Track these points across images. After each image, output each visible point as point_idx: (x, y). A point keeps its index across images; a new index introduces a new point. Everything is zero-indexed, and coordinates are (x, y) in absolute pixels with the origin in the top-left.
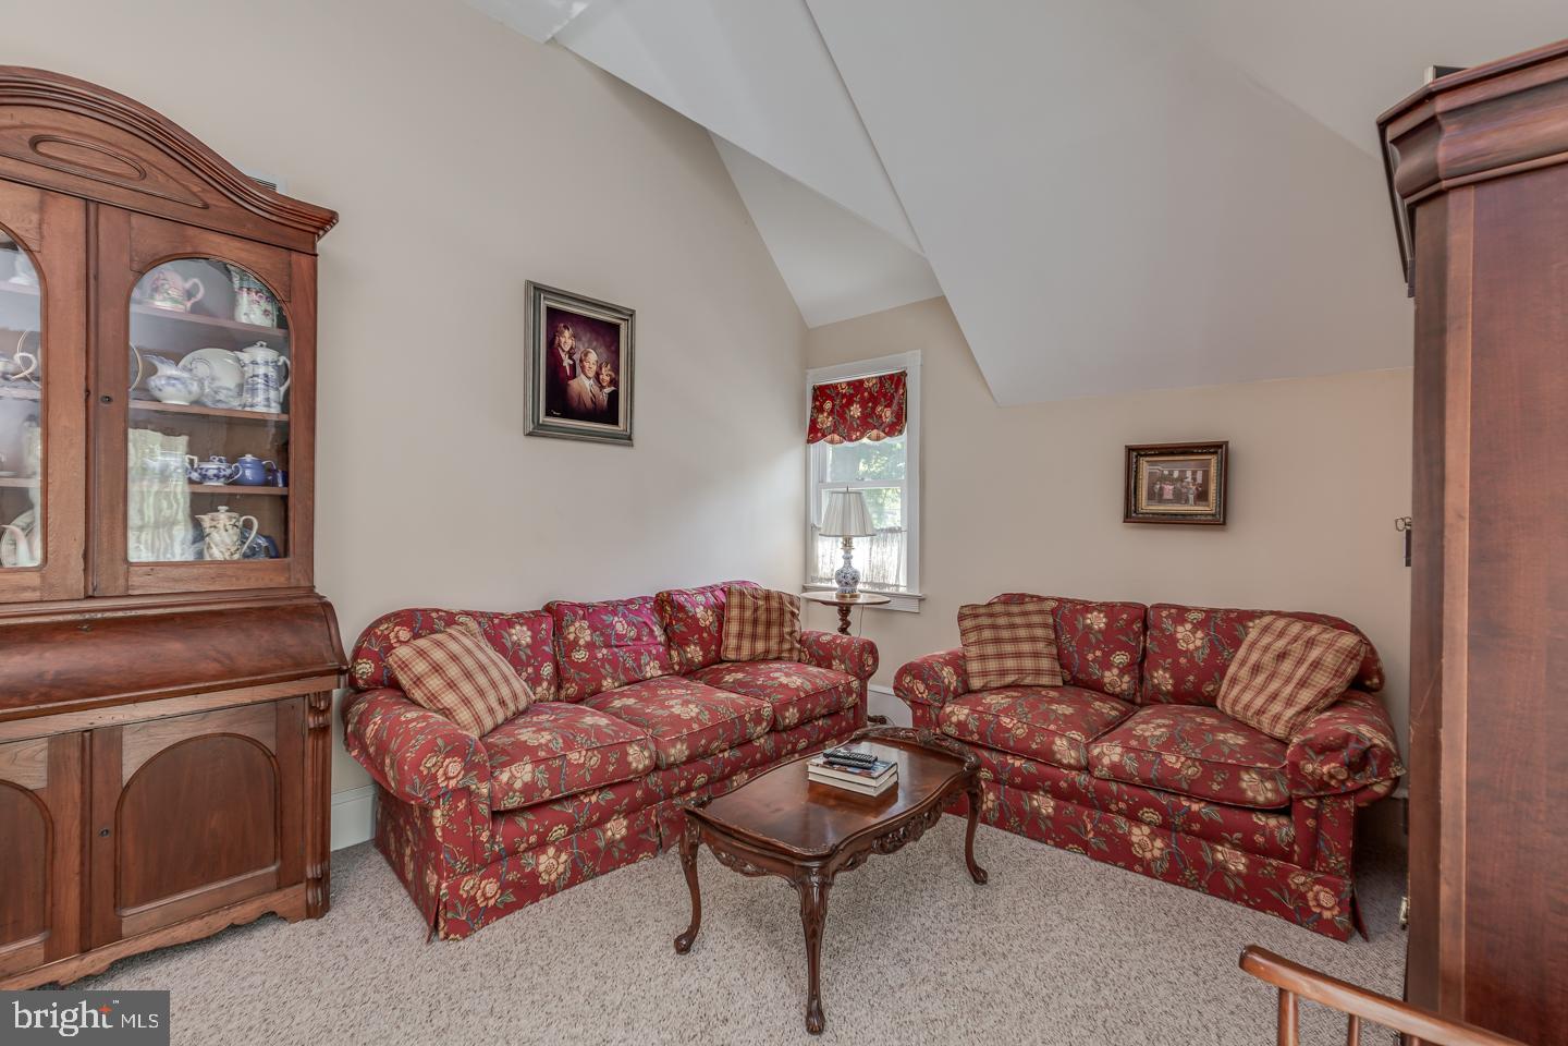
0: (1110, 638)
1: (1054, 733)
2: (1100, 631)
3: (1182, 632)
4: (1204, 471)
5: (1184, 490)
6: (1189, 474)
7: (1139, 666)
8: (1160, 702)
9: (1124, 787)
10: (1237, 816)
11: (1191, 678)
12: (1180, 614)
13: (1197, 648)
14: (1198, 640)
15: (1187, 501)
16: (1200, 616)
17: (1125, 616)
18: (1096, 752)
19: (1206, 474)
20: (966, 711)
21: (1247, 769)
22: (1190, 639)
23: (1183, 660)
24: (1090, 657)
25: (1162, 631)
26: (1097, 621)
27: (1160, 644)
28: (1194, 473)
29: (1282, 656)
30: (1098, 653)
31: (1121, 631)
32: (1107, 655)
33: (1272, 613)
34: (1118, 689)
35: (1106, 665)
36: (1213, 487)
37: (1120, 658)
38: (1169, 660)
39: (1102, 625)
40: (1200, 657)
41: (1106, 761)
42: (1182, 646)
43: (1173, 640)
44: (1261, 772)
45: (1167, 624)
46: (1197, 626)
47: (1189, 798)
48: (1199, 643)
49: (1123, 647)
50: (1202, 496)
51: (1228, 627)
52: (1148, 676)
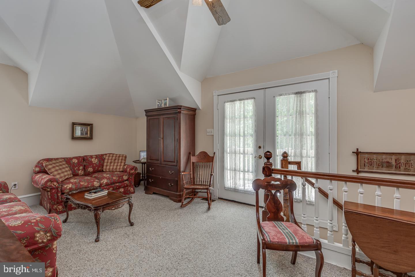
0: (79, 164)
1: (93, 182)
2: (76, 163)
3: (93, 160)
4: (87, 129)
5: (83, 132)
6: (84, 129)
7: (84, 169)
8: (90, 174)
9: (107, 186)
10: (123, 183)
11: (97, 168)
12: (91, 157)
13: (97, 162)
14: (96, 161)
15: (84, 135)
16: (95, 156)
17: (81, 159)
18: (102, 182)
19: (87, 130)
20: (71, 185)
21: (124, 175)
22: (95, 161)
23: (94, 165)
24: (75, 169)
25: (89, 160)
26: (75, 161)
27: (88, 163)
28: (85, 129)
29: (115, 160)
30: (77, 168)
31: (81, 162)
32: (79, 168)
33: (109, 154)
34: (81, 174)
35: (79, 170)
36: (89, 133)
37: (81, 168)
38: (91, 166)
39: (77, 162)
40: (98, 164)
41: (104, 182)
42: (94, 162)
43: (91, 162)
44: (125, 175)
45: (90, 159)
46: (96, 158)
47: (116, 183)
48: (97, 161)
49: (81, 165)
50: (87, 134)
51: (101, 158)
52: (87, 170)
